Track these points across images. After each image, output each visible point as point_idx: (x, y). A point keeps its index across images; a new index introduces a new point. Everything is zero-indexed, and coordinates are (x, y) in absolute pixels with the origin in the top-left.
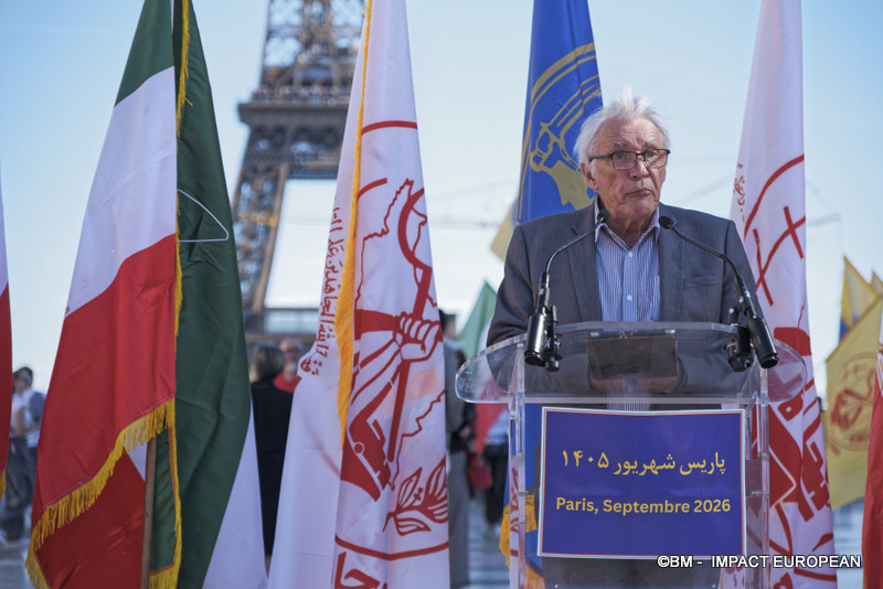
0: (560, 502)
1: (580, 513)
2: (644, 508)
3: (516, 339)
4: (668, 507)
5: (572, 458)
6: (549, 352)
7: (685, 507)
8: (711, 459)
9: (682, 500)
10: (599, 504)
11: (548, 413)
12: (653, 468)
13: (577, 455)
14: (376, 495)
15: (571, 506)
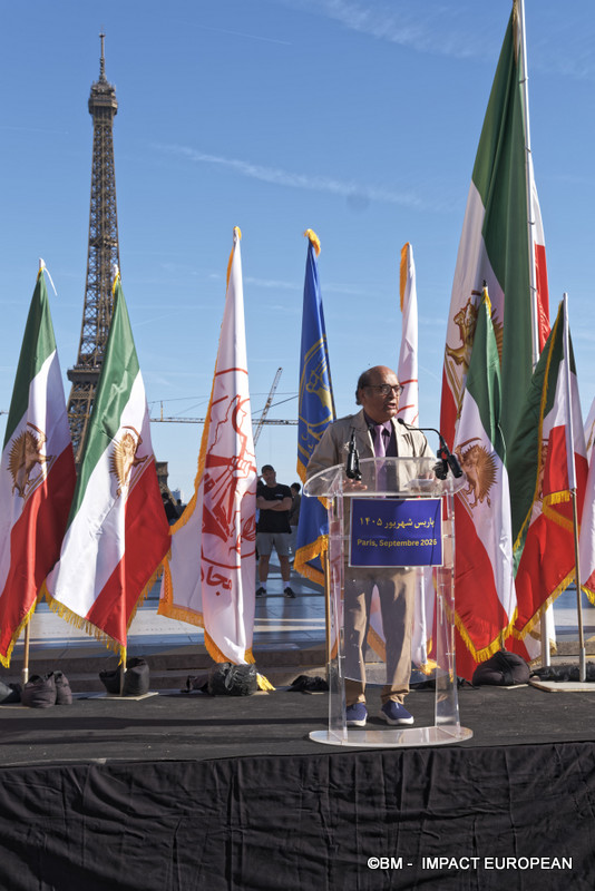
0: (359, 541)
1: (369, 547)
2: (398, 544)
3: (338, 466)
4: (409, 543)
5: (365, 521)
6: (357, 471)
7: (417, 543)
8: (428, 521)
9: (415, 540)
10: (377, 542)
11: (354, 501)
12: (402, 525)
13: (367, 520)
14: (226, 540)
15: (364, 543)
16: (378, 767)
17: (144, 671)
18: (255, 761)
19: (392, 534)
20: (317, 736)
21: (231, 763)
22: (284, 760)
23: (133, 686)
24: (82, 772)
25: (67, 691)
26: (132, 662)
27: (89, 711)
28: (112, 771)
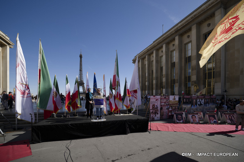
7: (101, 103)
8: (102, 101)
16: (97, 123)
17: (77, 114)
18: (85, 123)
19: (99, 102)
20: (91, 120)
21: (83, 123)
22: (88, 123)
23: (76, 115)
24: (68, 125)
25: (69, 116)
26: (76, 113)
27: (71, 118)
28: (71, 124)
